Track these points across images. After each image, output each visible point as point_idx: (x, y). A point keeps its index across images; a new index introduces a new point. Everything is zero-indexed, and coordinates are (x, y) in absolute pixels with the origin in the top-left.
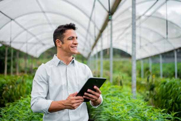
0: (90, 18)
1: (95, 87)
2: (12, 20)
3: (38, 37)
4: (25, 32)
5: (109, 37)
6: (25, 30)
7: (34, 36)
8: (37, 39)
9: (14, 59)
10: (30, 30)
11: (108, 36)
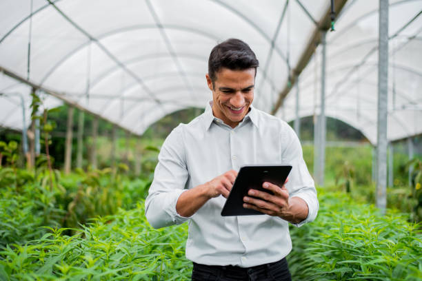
0: (273, 44)
1: (266, 185)
2: (92, 39)
3: (148, 83)
4: (120, 71)
5: (319, 86)
6: (121, 65)
7: (139, 81)
8: (145, 88)
9: (84, 138)
10: (130, 67)
11: (315, 82)
